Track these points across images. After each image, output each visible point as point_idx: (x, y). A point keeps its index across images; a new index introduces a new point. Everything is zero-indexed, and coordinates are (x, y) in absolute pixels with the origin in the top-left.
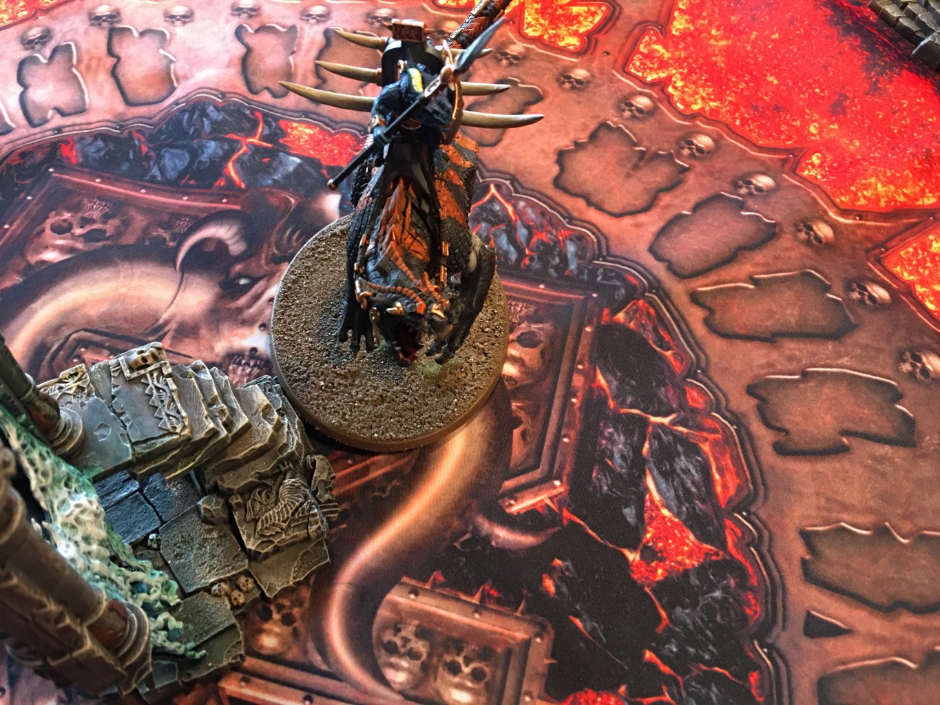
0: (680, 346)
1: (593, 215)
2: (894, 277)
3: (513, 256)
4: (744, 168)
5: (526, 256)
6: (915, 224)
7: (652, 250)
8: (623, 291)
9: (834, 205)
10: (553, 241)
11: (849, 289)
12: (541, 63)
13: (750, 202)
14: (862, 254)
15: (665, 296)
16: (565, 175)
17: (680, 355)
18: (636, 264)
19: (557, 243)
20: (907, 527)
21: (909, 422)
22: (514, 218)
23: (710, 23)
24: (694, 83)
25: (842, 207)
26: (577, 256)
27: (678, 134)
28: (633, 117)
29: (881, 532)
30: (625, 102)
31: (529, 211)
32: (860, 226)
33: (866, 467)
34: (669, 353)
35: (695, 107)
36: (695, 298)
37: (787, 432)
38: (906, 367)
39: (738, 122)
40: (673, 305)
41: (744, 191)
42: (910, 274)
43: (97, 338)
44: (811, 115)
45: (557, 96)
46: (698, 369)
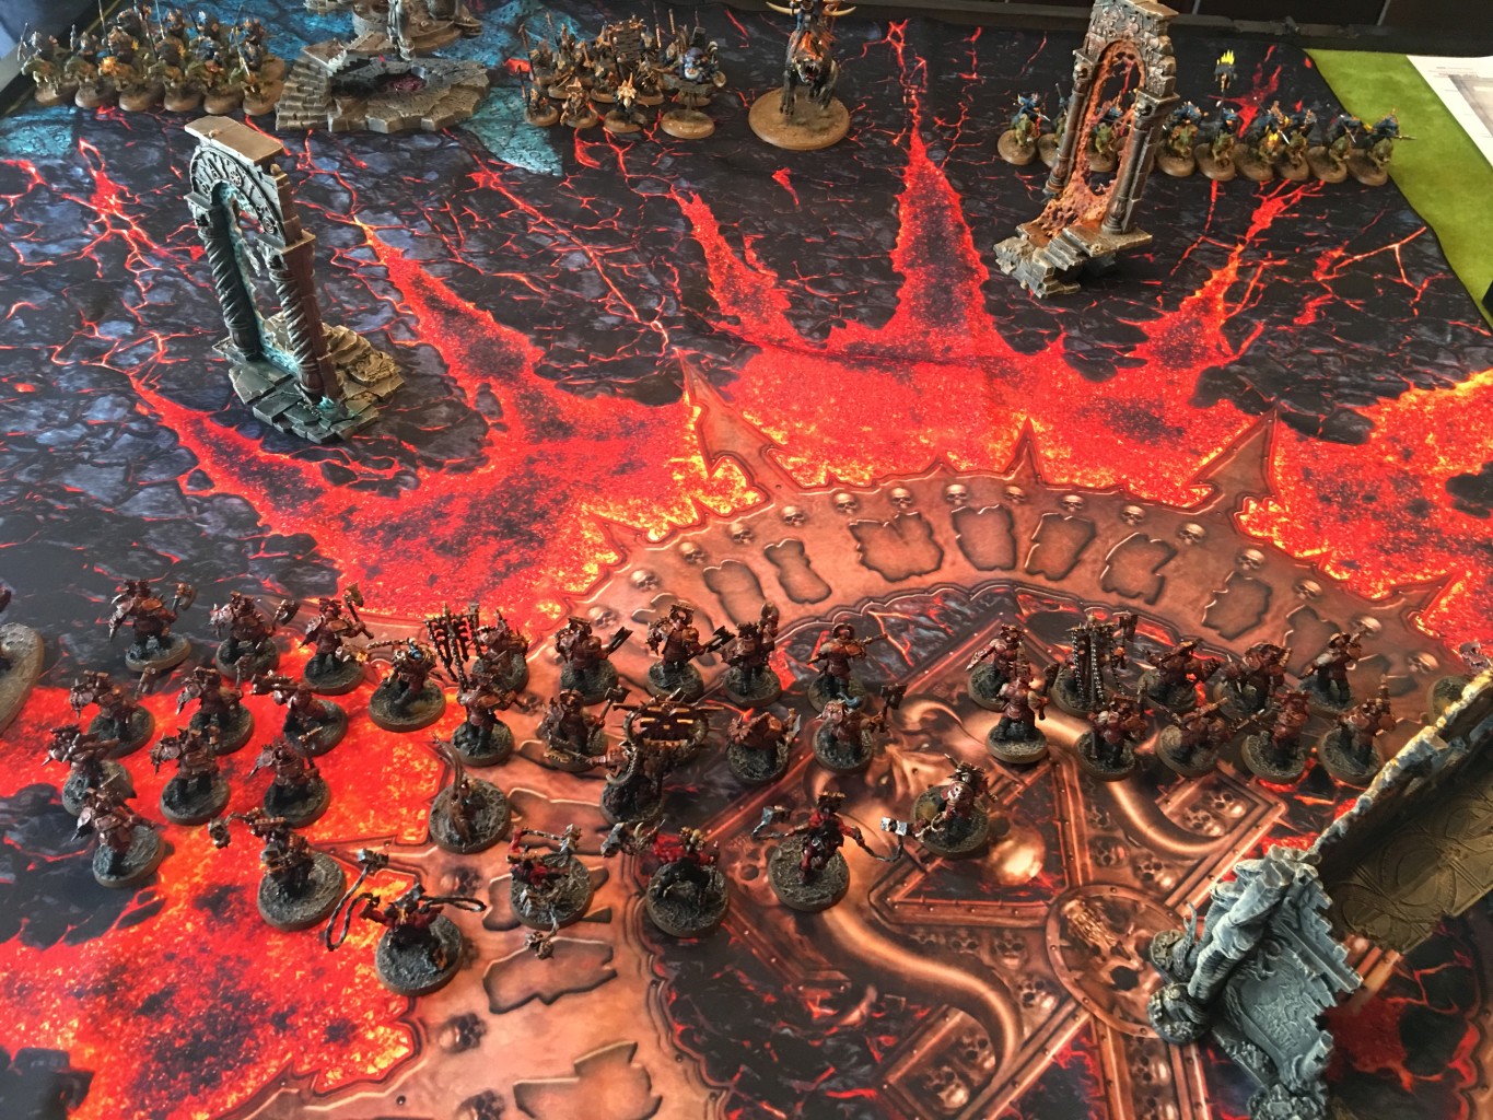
0: (1058, 600)
1: (930, 579)
2: (1064, 485)
3: (942, 635)
4: (938, 489)
5: (945, 628)
6: (1029, 451)
7: (980, 569)
8: (1006, 600)
9: (999, 473)
10: (940, 609)
11: (1065, 508)
12: (764, 524)
13: (973, 505)
14: (1039, 486)
15: (1021, 584)
16: (885, 572)
17: (1065, 604)
18: (988, 582)
19: (943, 609)
20: (1220, 585)
21: (1163, 544)
22: (907, 617)
23: (788, 421)
24: (843, 464)
26: (960, 605)
27: (885, 500)
28: (855, 510)
29: (1217, 596)
30: (836, 506)
31: (905, 606)
32: (1018, 474)
33: (1178, 577)
34: (1061, 608)
35: (867, 478)
36: (1029, 572)
37: (1141, 593)
38: (1131, 522)
39: (894, 468)
40: (1029, 584)
41: (958, 502)
42: (1064, 477)
43: (883, 887)
44: (912, 434)
45: (806, 535)
46: (1078, 602)
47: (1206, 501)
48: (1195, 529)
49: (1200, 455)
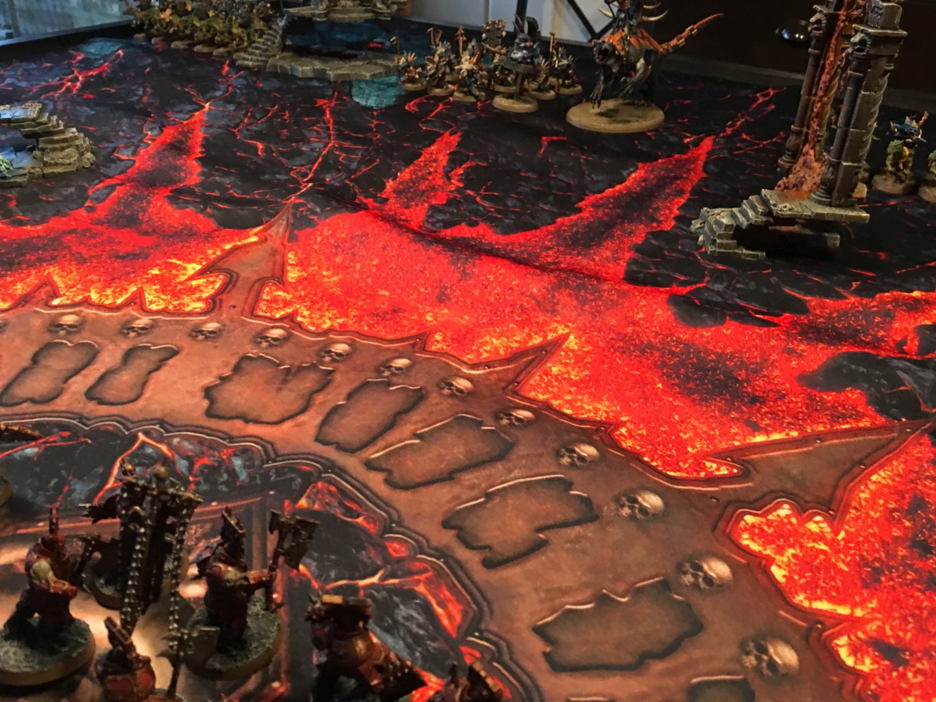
0: (367, 509)
1: (253, 429)
2: (533, 400)
4: (382, 358)
5: (190, 483)
6: (533, 360)
7: (317, 440)
8: (299, 480)
9: (465, 363)
10: (217, 461)
11: (497, 418)
12: (170, 327)
13: (394, 379)
14: (500, 392)
15: (341, 471)
16: (216, 406)
17: (371, 518)
18: (307, 455)
19: (221, 462)
20: (621, 587)
21: (586, 501)
22: (170, 454)
23: (320, 267)
24: (319, 309)
25: (471, 363)
26: (245, 466)
27: (316, 348)
28: (271, 346)
29: (603, 601)
30: (261, 336)
31: (186, 444)
32: (491, 373)
33: (567, 551)
34: (360, 520)
35: (325, 326)
36: (370, 465)
37: (489, 547)
38: (566, 460)
39: (366, 328)
40: (352, 477)
41: (387, 373)
42: (543, 394)
44: (424, 309)
45: (193, 348)
46: (392, 524)
47: (711, 480)
48: (652, 501)
49: (756, 429)
